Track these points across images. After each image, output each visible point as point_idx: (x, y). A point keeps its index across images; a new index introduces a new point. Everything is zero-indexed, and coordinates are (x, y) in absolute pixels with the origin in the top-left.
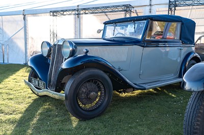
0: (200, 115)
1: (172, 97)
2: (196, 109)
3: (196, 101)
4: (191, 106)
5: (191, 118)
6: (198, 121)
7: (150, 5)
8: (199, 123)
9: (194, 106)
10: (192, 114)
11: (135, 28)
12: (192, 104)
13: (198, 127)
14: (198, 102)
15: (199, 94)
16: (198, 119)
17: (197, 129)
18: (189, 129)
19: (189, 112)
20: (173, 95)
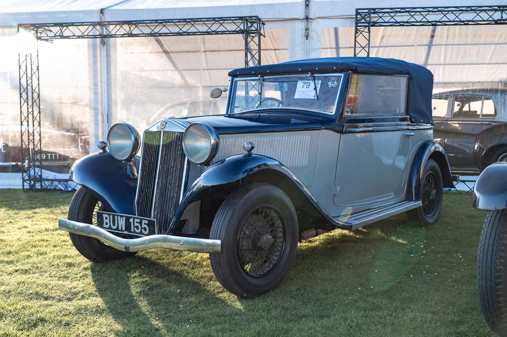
0: (503, 248)
1: (399, 243)
2: (496, 239)
3: (495, 227)
4: (488, 236)
5: (490, 254)
6: (501, 257)
7: (307, 18)
8: (502, 261)
9: (493, 234)
10: (491, 247)
11: (315, 89)
12: (489, 232)
13: (501, 267)
14: (499, 228)
15: (499, 216)
16: (502, 254)
17: (500, 271)
18: (489, 273)
19: (486, 246)
20: (400, 241)
